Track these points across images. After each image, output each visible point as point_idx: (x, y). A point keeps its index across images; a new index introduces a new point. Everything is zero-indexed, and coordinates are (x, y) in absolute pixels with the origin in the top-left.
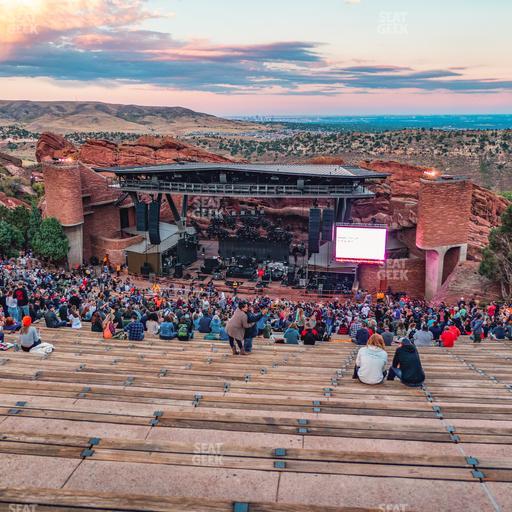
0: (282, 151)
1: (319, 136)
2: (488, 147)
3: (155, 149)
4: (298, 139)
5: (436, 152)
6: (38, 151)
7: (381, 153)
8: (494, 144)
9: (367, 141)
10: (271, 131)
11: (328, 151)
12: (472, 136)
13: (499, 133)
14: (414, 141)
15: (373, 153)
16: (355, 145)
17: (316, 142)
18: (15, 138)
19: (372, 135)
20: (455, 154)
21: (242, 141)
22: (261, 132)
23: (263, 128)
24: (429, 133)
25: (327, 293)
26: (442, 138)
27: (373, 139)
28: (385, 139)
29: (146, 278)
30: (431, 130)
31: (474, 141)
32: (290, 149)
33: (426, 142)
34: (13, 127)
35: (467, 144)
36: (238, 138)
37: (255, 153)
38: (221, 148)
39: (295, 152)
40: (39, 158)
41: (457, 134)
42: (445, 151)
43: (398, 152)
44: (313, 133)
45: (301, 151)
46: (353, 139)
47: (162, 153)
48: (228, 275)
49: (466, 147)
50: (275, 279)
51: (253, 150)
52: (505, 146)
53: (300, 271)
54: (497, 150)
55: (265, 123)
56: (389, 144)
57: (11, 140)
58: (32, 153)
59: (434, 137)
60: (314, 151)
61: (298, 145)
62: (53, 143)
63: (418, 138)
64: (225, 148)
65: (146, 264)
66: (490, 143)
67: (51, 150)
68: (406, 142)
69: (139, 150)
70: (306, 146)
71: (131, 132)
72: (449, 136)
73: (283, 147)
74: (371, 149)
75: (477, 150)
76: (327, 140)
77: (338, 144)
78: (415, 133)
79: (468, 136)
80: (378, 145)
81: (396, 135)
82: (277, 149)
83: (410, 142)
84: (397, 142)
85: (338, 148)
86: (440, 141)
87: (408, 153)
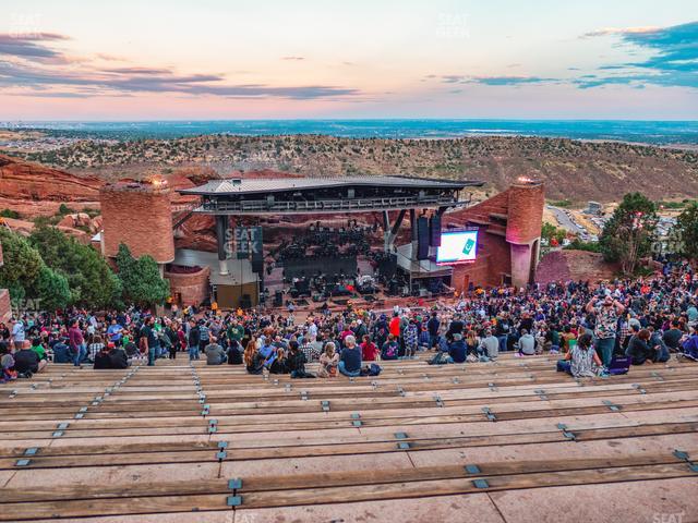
0: (60, 163)
1: (104, 145)
2: (284, 152)
4: (79, 148)
5: (235, 158)
7: (180, 162)
8: (288, 149)
9: (162, 149)
10: (28, 140)
11: (119, 161)
12: (267, 141)
13: (292, 138)
14: (212, 148)
15: (170, 162)
16: (149, 153)
17: (102, 151)
19: (166, 143)
20: (254, 159)
22: (15, 140)
23: (16, 135)
24: (226, 139)
26: (239, 144)
27: (168, 147)
28: (181, 146)
32: (70, 160)
33: (224, 148)
35: (264, 150)
39: (78, 164)
41: (254, 140)
42: (244, 157)
43: (197, 160)
44: (97, 142)
45: (85, 163)
46: (146, 147)
49: (264, 152)
52: (299, 151)
54: (292, 154)
55: (17, 130)
56: (186, 151)
59: (231, 143)
60: (101, 161)
61: (80, 156)
63: (216, 145)
66: (285, 148)
68: (204, 149)
70: (91, 157)
72: (246, 142)
73: (61, 158)
74: (168, 158)
75: (274, 155)
76: (115, 148)
77: (129, 154)
78: (212, 140)
79: (264, 141)
80: (174, 153)
81: (192, 141)
82: (53, 161)
83: (208, 149)
84: (194, 149)
85: (130, 158)
86: (238, 148)
87: (208, 160)
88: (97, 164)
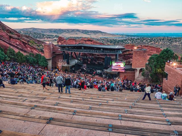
0: (124, 42)
1: (134, 39)
3: (86, 41)
4: (128, 39)
5: (168, 43)
6: (58, 41)
7: (152, 44)
9: (148, 40)
10: (122, 37)
11: (137, 43)
12: (180, 39)
14: (162, 40)
15: (149, 43)
16: (144, 41)
17: (133, 40)
18: (56, 38)
19: (149, 38)
20: (174, 44)
21: (113, 40)
22: (119, 37)
23: (120, 36)
24: (166, 38)
25: (109, 79)
26: (170, 39)
27: (150, 40)
28: (153, 40)
29: (65, 72)
30: (167, 37)
31: (180, 40)
32: (126, 42)
33: (165, 40)
34: (56, 35)
35: (178, 41)
36: (112, 39)
37: (117, 43)
38: (107, 41)
40: (58, 42)
41: (175, 38)
42: (171, 43)
43: (157, 43)
44: (133, 38)
45: (129, 43)
46: (144, 40)
47: (87, 42)
48: (86, 73)
49: (178, 42)
50: (97, 75)
51: (116, 42)
53: (104, 73)
55: (121, 35)
56: (154, 41)
57: (55, 38)
58: (56, 42)
59: (168, 39)
60: (133, 42)
61: (128, 41)
62: (61, 39)
63: (163, 40)
64: (109, 41)
65: (66, 69)
67: (61, 41)
68: (159, 40)
69: (81, 41)
70: (131, 41)
71: (85, 37)
72: (173, 39)
74: (149, 42)
76: (136, 40)
77: (139, 41)
78: (162, 38)
79: (178, 39)
80: (151, 41)
81: (157, 38)
82: (123, 42)
83: (160, 41)
84: (157, 40)
85: (140, 42)
86: (170, 40)
87: (160, 43)
88: (132, 43)
